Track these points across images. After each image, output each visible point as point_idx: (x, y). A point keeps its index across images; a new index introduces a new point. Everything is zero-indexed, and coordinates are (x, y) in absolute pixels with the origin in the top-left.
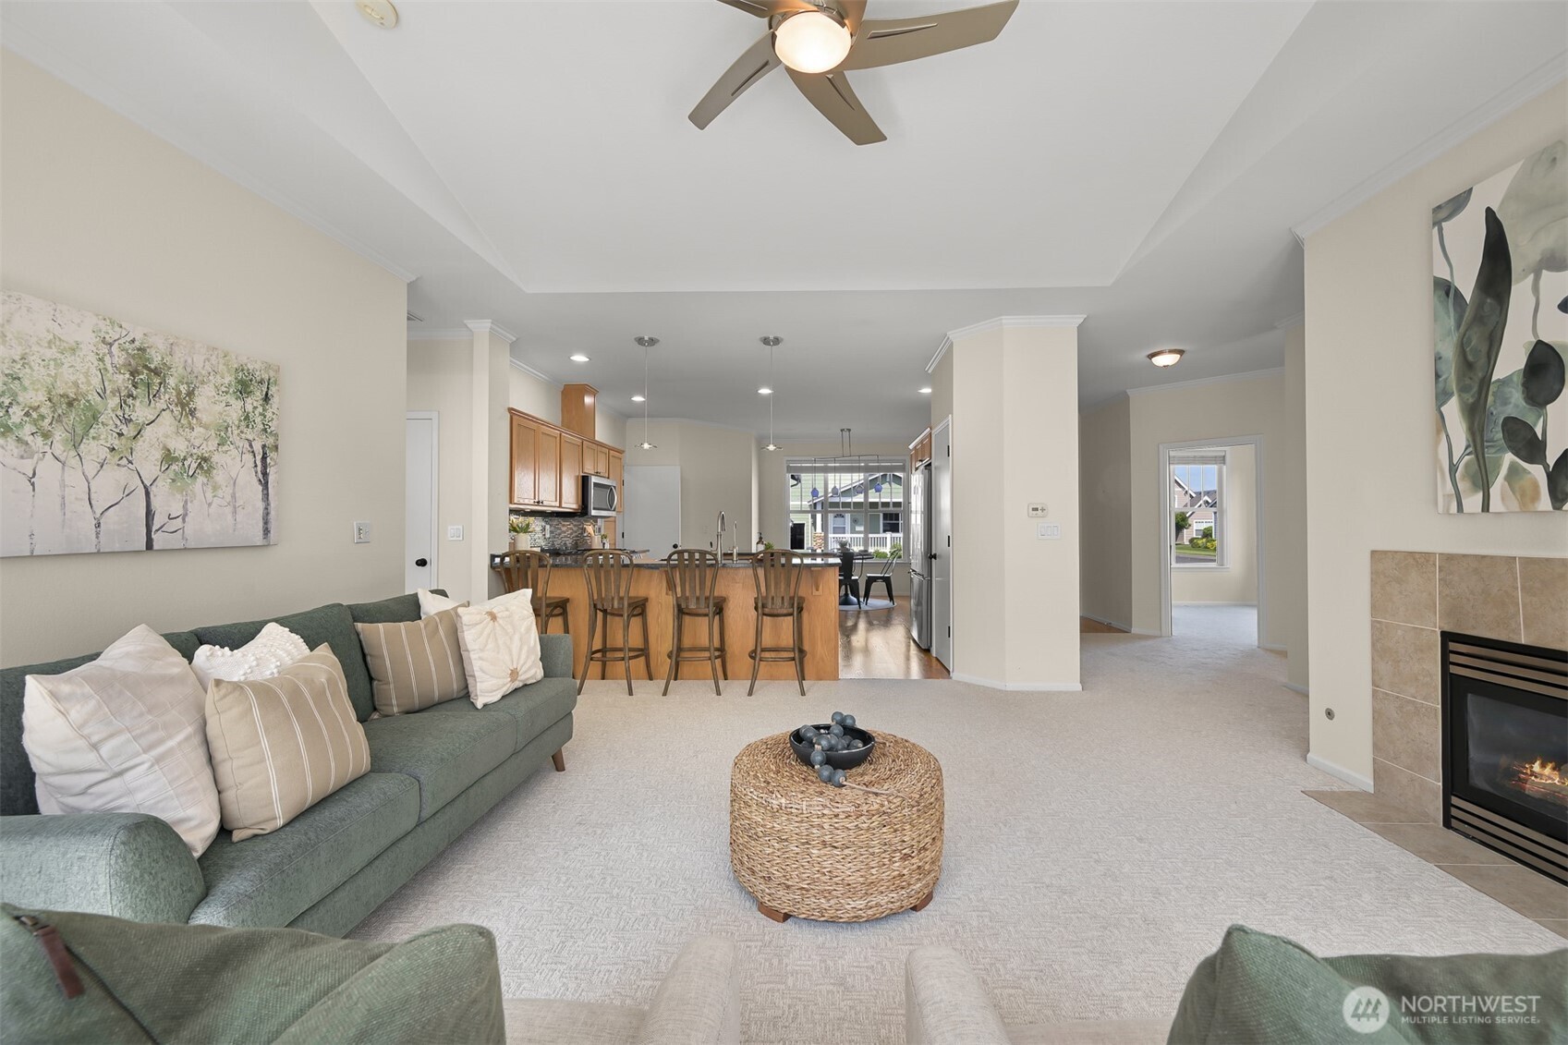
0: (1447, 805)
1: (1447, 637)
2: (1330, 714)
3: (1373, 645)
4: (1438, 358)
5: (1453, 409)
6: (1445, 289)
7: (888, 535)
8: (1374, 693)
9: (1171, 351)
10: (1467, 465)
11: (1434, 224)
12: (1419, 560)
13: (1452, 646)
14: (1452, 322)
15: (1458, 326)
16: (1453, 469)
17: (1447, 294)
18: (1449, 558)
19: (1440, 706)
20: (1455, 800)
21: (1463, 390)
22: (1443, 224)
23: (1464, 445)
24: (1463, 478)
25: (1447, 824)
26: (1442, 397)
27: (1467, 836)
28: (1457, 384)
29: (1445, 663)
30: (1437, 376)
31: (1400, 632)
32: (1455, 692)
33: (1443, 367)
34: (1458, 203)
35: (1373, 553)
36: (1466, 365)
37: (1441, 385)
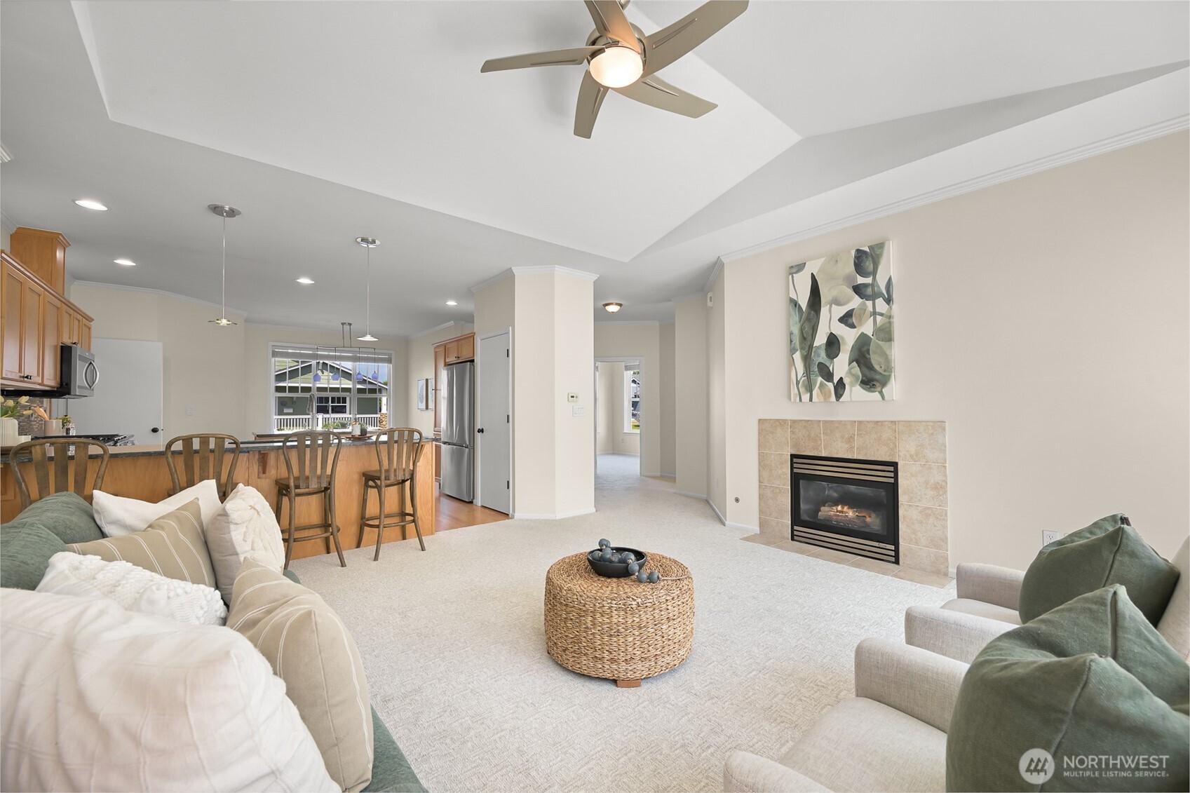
0: (793, 530)
1: (793, 456)
2: (737, 500)
3: (760, 463)
4: (791, 334)
5: (797, 356)
6: (795, 303)
7: (320, 416)
8: (760, 487)
9: (617, 304)
10: (803, 381)
11: (790, 274)
12: (781, 423)
13: (795, 460)
14: (797, 319)
15: (800, 321)
16: (798, 383)
17: (796, 306)
18: (794, 422)
19: (789, 488)
20: (796, 528)
21: (802, 349)
22: (794, 275)
23: (802, 372)
24: (802, 387)
25: (793, 539)
26: (793, 351)
27: (801, 542)
28: (800, 346)
29: (792, 468)
30: (791, 341)
31: (772, 457)
32: (796, 480)
33: (794, 338)
34: (800, 267)
35: (760, 420)
36: (803, 338)
37: (793, 346)
